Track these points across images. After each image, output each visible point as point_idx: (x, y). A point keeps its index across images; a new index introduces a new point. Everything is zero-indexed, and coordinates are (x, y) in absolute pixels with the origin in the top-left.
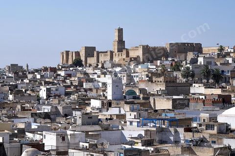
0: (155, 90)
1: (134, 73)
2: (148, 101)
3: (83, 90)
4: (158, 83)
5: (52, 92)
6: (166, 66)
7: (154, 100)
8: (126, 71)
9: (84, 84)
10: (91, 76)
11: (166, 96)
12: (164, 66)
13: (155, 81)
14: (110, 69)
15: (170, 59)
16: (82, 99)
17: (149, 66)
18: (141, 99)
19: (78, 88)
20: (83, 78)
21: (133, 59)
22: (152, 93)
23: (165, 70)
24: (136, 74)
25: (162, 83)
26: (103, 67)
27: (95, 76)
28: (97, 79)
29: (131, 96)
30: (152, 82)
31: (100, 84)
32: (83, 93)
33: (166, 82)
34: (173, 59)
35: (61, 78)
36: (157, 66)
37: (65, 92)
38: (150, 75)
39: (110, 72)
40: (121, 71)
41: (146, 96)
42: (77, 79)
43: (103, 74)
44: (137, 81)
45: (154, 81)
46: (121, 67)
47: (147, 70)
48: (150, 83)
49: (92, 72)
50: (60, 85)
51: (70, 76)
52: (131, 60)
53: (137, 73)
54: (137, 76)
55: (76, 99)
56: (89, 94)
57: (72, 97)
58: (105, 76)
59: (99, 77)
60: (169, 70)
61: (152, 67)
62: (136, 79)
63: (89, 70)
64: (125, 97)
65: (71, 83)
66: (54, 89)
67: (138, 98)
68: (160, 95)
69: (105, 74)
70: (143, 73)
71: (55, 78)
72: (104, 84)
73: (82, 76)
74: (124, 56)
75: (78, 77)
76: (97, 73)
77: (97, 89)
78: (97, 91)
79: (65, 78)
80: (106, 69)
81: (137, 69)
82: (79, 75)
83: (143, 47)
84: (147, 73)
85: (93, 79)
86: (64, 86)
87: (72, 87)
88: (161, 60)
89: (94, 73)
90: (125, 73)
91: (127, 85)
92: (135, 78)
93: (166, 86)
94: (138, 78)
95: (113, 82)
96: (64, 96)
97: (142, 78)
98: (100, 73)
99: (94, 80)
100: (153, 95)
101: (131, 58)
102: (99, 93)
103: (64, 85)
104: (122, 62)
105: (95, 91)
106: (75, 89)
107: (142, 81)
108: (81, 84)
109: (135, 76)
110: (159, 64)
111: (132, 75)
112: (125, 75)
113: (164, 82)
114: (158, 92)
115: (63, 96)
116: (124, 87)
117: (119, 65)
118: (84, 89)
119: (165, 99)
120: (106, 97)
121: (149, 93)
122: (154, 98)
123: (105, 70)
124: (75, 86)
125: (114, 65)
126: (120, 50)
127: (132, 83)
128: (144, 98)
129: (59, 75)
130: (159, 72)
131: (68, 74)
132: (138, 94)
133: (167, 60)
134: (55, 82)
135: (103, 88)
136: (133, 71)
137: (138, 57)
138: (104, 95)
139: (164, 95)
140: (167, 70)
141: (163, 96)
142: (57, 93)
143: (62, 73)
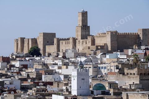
0: (127, 84)
1: (102, 63)
2: (119, 97)
3: (42, 84)
4: (131, 76)
5: (5, 86)
6: (139, 56)
7: (127, 96)
8: (91, 61)
9: (43, 76)
10: (50, 68)
11: (141, 91)
12: (137, 56)
13: (128, 74)
14: (73, 60)
15: (143, 47)
16: (41, 95)
17: (119, 56)
18: (112, 95)
19: (36, 81)
20: (41, 69)
21: (99, 47)
22: (123, 87)
23: (137, 61)
24: (104, 65)
25: (136, 75)
26: (64, 57)
27: (56, 68)
28: (57, 70)
29: (100, 92)
30: (124, 74)
31: (62, 77)
32: (42, 87)
33: (140, 74)
34: (147, 47)
35: (16, 70)
36: (128, 56)
37: (21, 86)
38: (120, 66)
39: (73, 63)
40: (86, 61)
41: (117, 91)
42: (34, 70)
43: (65, 65)
44: (105, 74)
45: (126, 74)
46: (85, 56)
47: (116, 60)
48: (121, 75)
49: (52, 63)
50: (14, 77)
51: (26, 67)
52: (97, 49)
53: (104, 63)
54: (105, 68)
55: (34, 94)
56: (49, 88)
57: (30, 92)
58: (67, 68)
59: (60, 68)
60: (142, 60)
61: (122, 57)
62: (104, 71)
63: (49, 61)
64: (92, 92)
65: (28, 75)
66: (8, 83)
67: (108, 93)
68: (133, 90)
69: (66, 65)
70: (112, 64)
71: (8, 69)
72: (67, 77)
73: (40, 67)
74: (89, 44)
75: (36, 69)
76: (57, 64)
77: (59, 82)
78: (58, 85)
79: (21, 70)
80: (69, 59)
81: (105, 60)
82: (36, 66)
83: (112, 33)
84: (116, 64)
85: (52, 70)
86: (19, 79)
87: (29, 80)
88: (132, 48)
89: (54, 64)
90: (91, 63)
91: (94, 78)
92: (102, 70)
93: (141, 80)
94: (106, 70)
95: (79, 74)
96: (20, 91)
97: (111, 70)
98: (61, 63)
99: (54, 72)
100: (125, 90)
101: (97, 47)
102: (60, 88)
103: (20, 77)
104: (87, 51)
105: (55, 85)
106: (32, 83)
107: (111, 73)
108: (39, 77)
109: (102, 67)
110: (130, 54)
111: (99, 66)
112: (91, 66)
113: (138, 74)
114: (131, 87)
115: (18, 91)
116: (90, 80)
117: (84, 55)
118: (43, 82)
119: (140, 95)
120: (70, 92)
121: (121, 87)
122: (127, 94)
123: (67, 61)
124: (33, 79)
125: (77, 55)
126: (84, 37)
127: (99, 76)
128: (115, 94)
129: (13, 66)
130: (131, 63)
131: (23, 65)
132: (107, 88)
133: (139, 48)
134: (9, 74)
135: (65, 81)
136: (99, 62)
137: (106, 45)
138: (67, 90)
139: (139, 90)
140: (140, 60)
141: (138, 92)
142: (12, 87)
143: (17, 64)
